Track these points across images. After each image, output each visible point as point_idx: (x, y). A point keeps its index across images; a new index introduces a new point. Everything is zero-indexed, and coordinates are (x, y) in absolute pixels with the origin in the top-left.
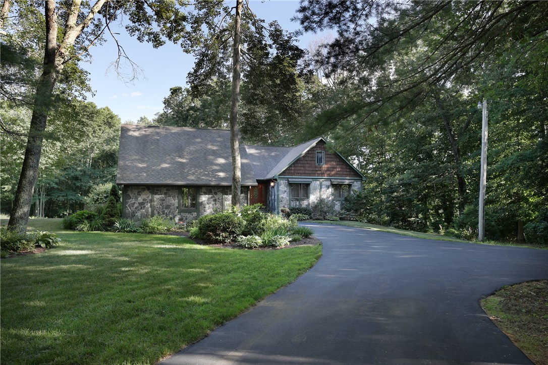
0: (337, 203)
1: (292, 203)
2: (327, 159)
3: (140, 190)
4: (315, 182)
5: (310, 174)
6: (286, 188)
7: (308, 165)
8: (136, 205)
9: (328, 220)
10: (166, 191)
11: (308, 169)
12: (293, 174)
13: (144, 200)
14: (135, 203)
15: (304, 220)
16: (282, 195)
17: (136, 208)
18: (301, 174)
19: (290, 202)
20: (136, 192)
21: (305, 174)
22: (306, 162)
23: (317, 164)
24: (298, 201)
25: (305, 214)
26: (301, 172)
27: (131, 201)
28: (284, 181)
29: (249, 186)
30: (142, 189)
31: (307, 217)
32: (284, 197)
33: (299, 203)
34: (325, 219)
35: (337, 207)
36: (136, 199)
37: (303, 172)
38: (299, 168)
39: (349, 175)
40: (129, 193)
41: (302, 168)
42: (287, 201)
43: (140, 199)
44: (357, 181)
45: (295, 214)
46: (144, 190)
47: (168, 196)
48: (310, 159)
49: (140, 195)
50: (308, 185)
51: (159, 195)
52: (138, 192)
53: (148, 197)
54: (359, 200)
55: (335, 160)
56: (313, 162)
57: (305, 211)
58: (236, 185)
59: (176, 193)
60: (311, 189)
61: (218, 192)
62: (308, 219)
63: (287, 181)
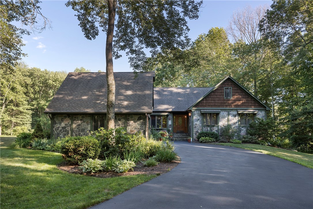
0: (243, 129)
1: (204, 129)
2: (234, 94)
3: (63, 117)
4: (223, 112)
5: (219, 106)
6: (199, 117)
7: (218, 99)
8: (60, 129)
9: (232, 142)
10: (81, 118)
11: (217, 102)
12: (205, 106)
13: (66, 125)
14: (59, 127)
15: (210, 142)
16: (196, 123)
17: (60, 131)
18: (212, 106)
19: (202, 128)
20: (60, 119)
21: (215, 106)
22: (215, 96)
23: (225, 98)
24: (209, 127)
25: (212, 137)
26: (212, 104)
27: (56, 126)
28: (198, 112)
29: (145, 114)
30: (64, 116)
31: (213, 139)
32: (197, 124)
33: (210, 128)
34: (229, 142)
35: (243, 132)
36: (60, 123)
37: (213, 104)
38: (210, 101)
39: (255, 106)
40: (55, 119)
41: (213, 102)
42: (200, 127)
43: (63, 125)
44: (261, 111)
45: (203, 137)
46: (65, 117)
47: (83, 122)
48: (219, 94)
49: (63, 121)
50: (217, 114)
51: (76, 121)
52: (62, 119)
53: (68, 123)
54: (261, 126)
55: (241, 94)
56: (221, 96)
57: (212, 135)
58: (109, 110)
59: (89, 120)
60: (220, 117)
61: (122, 118)
62: (214, 141)
63: (200, 112)
